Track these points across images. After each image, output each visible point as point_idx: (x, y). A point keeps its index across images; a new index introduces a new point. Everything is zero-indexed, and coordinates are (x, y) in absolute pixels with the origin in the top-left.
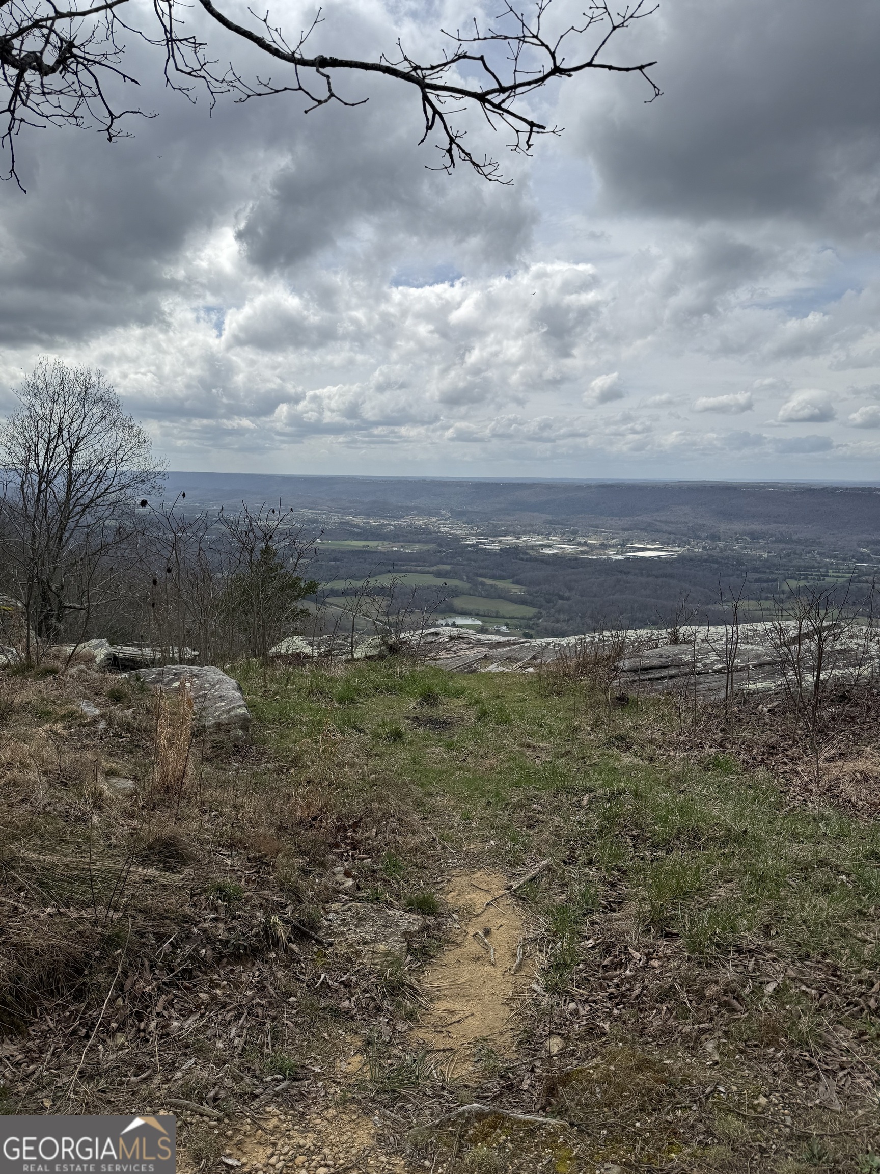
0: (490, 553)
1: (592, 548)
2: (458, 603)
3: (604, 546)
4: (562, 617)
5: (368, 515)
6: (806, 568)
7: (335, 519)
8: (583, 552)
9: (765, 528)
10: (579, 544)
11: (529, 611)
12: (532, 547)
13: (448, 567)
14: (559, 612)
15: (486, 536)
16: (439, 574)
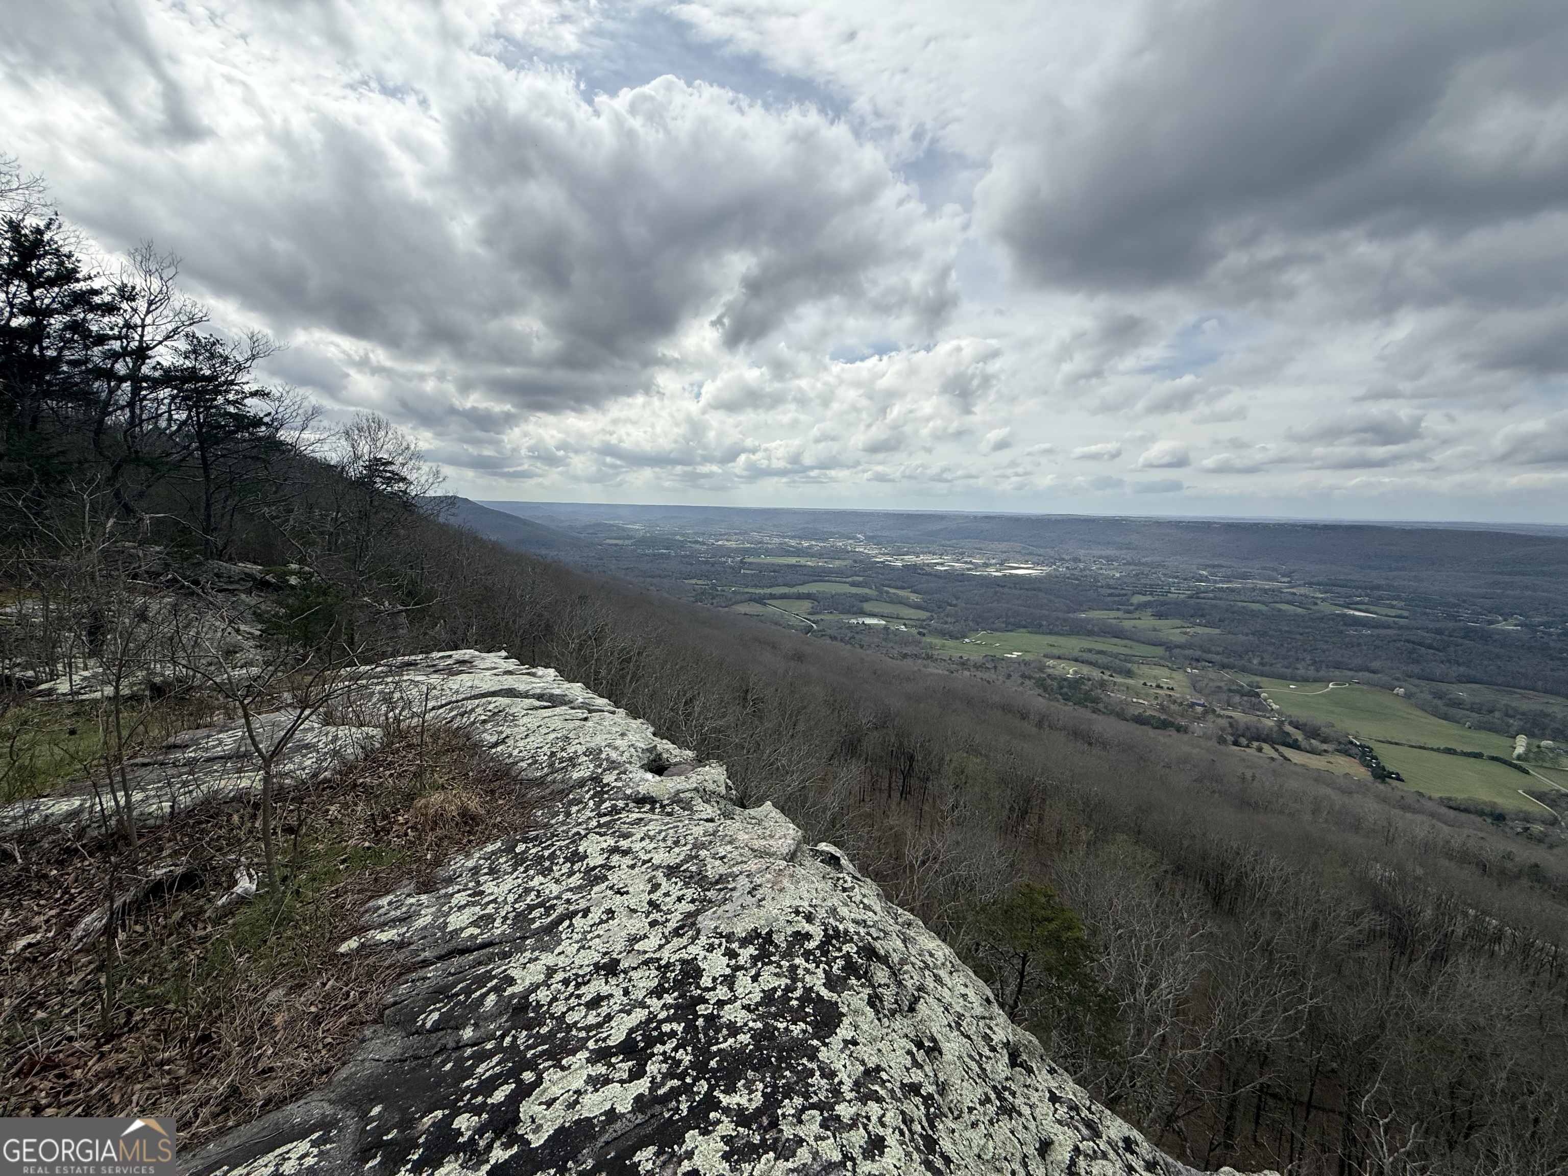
0: (894, 569)
1: (976, 566)
2: (867, 607)
3: (986, 565)
4: (949, 620)
5: (801, 538)
6: (1151, 586)
7: (776, 540)
8: (969, 569)
10: (966, 563)
11: (924, 615)
12: (928, 565)
13: (861, 579)
14: (947, 616)
15: (892, 555)
16: (853, 584)
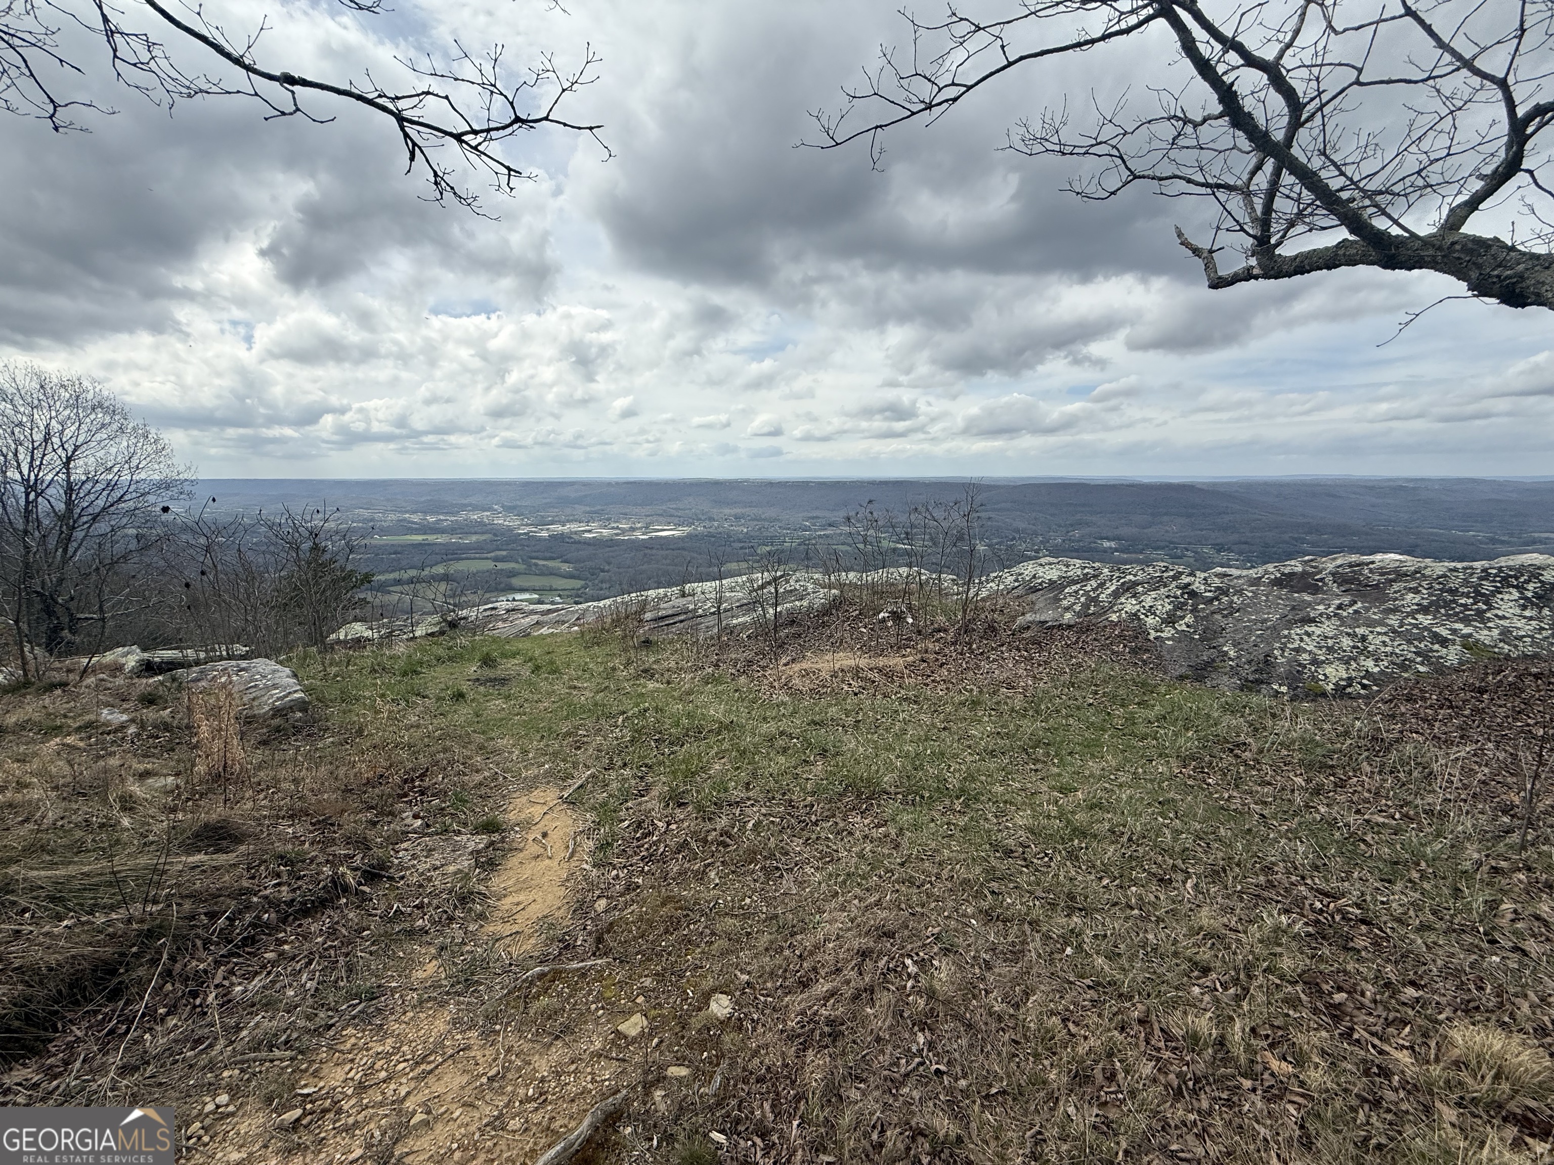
0: (540, 539)
1: (624, 531)
2: (516, 582)
3: (633, 529)
4: (604, 586)
5: (425, 513)
6: (771, 537)
7: (392, 516)
8: (617, 535)
9: (743, 511)
10: (613, 528)
11: (578, 584)
12: (576, 533)
13: (504, 553)
14: (602, 582)
15: (536, 526)
16: (496, 559)
